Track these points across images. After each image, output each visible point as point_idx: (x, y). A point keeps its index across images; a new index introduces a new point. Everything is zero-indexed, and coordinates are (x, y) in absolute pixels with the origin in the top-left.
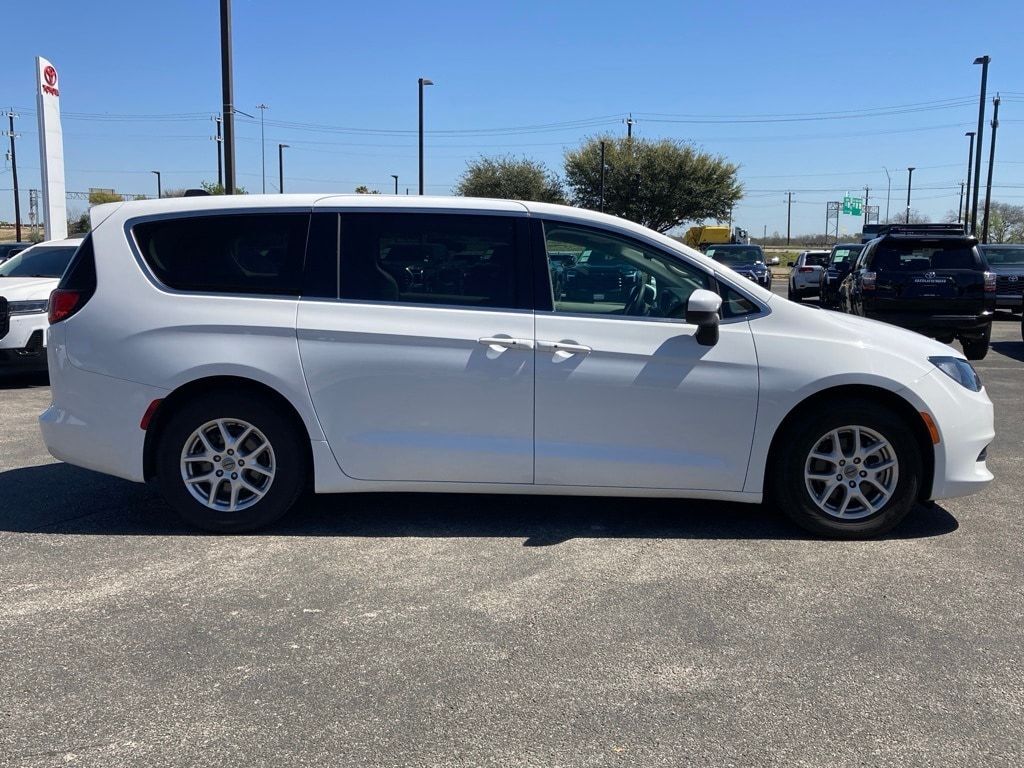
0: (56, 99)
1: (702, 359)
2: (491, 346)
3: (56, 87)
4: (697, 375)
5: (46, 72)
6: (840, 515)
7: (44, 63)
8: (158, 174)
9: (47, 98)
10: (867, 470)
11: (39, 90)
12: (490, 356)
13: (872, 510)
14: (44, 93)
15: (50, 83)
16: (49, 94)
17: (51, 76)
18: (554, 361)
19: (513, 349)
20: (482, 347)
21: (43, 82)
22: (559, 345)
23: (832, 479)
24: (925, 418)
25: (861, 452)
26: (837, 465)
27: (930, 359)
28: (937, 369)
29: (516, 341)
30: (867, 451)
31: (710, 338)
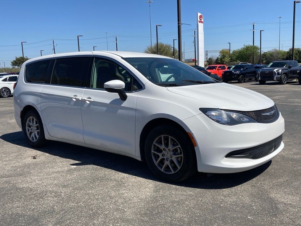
0: (202, 24)
1: (121, 105)
2: (73, 99)
3: (202, 21)
5: (200, 17)
7: (199, 14)
8: (230, 43)
9: (200, 24)
10: (173, 155)
11: (197, 22)
12: (73, 102)
14: (199, 23)
15: (201, 20)
16: (200, 23)
17: (201, 18)
18: (85, 104)
19: (77, 100)
21: (199, 20)
22: (86, 99)
23: (160, 155)
24: (190, 135)
25: (170, 147)
26: (163, 150)
27: (201, 109)
28: (203, 113)
29: (77, 97)
30: (173, 147)
31: (124, 98)
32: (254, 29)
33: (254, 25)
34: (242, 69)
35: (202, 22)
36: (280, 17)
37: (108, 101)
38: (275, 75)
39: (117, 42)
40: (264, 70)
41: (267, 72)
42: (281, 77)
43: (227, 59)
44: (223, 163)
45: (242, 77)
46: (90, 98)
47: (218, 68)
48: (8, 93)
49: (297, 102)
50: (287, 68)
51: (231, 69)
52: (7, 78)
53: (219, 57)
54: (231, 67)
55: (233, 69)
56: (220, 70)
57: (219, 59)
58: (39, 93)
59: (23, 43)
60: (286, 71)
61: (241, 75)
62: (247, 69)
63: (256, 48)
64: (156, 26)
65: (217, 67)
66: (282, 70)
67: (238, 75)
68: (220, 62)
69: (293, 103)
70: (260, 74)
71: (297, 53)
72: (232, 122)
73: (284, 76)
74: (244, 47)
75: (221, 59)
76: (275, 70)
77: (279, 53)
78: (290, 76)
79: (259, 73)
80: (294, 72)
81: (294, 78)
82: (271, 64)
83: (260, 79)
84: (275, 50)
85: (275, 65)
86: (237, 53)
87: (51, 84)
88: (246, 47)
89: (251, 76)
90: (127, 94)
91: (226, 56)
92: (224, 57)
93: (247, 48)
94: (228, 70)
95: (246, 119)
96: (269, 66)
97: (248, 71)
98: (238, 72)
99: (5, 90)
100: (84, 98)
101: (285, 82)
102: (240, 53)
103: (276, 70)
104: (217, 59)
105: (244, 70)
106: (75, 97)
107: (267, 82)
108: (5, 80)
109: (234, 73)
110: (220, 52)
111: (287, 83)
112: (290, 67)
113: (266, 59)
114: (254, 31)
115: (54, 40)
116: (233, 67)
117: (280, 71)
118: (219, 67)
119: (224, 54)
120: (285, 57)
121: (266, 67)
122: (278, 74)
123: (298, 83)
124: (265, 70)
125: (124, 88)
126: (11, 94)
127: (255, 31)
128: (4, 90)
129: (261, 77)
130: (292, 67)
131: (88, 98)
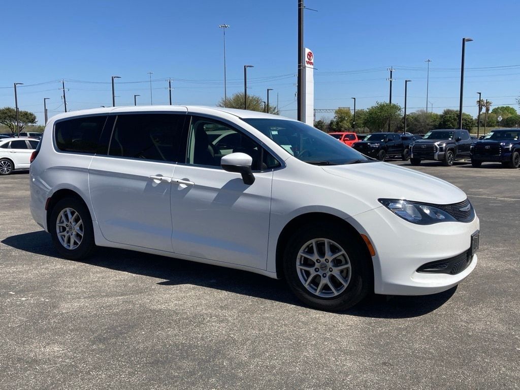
0: (312, 67)
1: (244, 192)
2: (154, 180)
3: (312, 61)
4: (241, 201)
5: (308, 54)
6: (317, 293)
7: (308, 50)
8: (355, 99)
9: (308, 66)
10: (333, 268)
12: (154, 185)
13: (336, 294)
14: (306, 65)
15: (309, 59)
17: (310, 56)
18: (179, 189)
19: (164, 182)
20: (150, 180)
21: (307, 59)
22: (180, 181)
23: (312, 270)
24: (364, 238)
25: (329, 256)
26: (316, 262)
27: (380, 200)
28: (384, 207)
29: (163, 178)
30: (332, 255)
31: (249, 180)
32: (391, 77)
33: (391, 71)
34: (382, 141)
35: (311, 63)
36: (429, 61)
37: (220, 185)
38: (437, 151)
39: (172, 89)
40: (418, 142)
41: (423, 147)
42: (445, 155)
43: (346, 124)
44: (413, 280)
45: (383, 153)
46: (188, 180)
47: (344, 138)
48: (10, 167)
49: (485, 194)
50: (454, 141)
51: (366, 139)
52: (9, 143)
53: (335, 120)
54: (364, 137)
55: (369, 139)
56: (347, 140)
57: (334, 124)
58: (87, 169)
59: (17, 85)
60: (453, 146)
61: (381, 150)
62: (390, 140)
63: (396, 108)
64: (245, 66)
65: (343, 136)
66: (447, 144)
67: (377, 150)
68: (335, 127)
69: (479, 195)
70: (413, 149)
71: (455, 117)
72: (426, 220)
73: (450, 153)
74: (377, 105)
75: (337, 123)
76: (436, 144)
77: (428, 116)
78: (457, 153)
79: (411, 147)
80: (464, 148)
81: (462, 157)
82: (429, 134)
83: (412, 157)
84: (421, 111)
85: (434, 137)
86: (365, 115)
87: (109, 155)
88: (381, 105)
89: (396, 152)
90: (255, 175)
91: (344, 119)
92: (341, 119)
93: (382, 107)
94: (360, 141)
95: (442, 217)
96: (426, 137)
97: (391, 144)
98: (377, 145)
99: (5, 163)
100: (176, 180)
101: (450, 163)
102: (371, 114)
103: (438, 143)
104: (332, 123)
105: (386, 142)
106: (160, 178)
107: (422, 162)
108: (5, 146)
109: (371, 146)
110: (336, 112)
111: (455, 164)
112: (458, 140)
113: (408, 126)
114: (391, 81)
115: (65, 82)
116: (369, 136)
117: (444, 145)
118: (346, 136)
119: (342, 114)
120: (437, 123)
121: (421, 139)
122: (441, 149)
123: (471, 165)
124: (422, 142)
125: (251, 165)
126: (14, 169)
127: (393, 81)
128: (2, 162)
129: (413, 153)
130: (461, 140)
131: (184, 179)
